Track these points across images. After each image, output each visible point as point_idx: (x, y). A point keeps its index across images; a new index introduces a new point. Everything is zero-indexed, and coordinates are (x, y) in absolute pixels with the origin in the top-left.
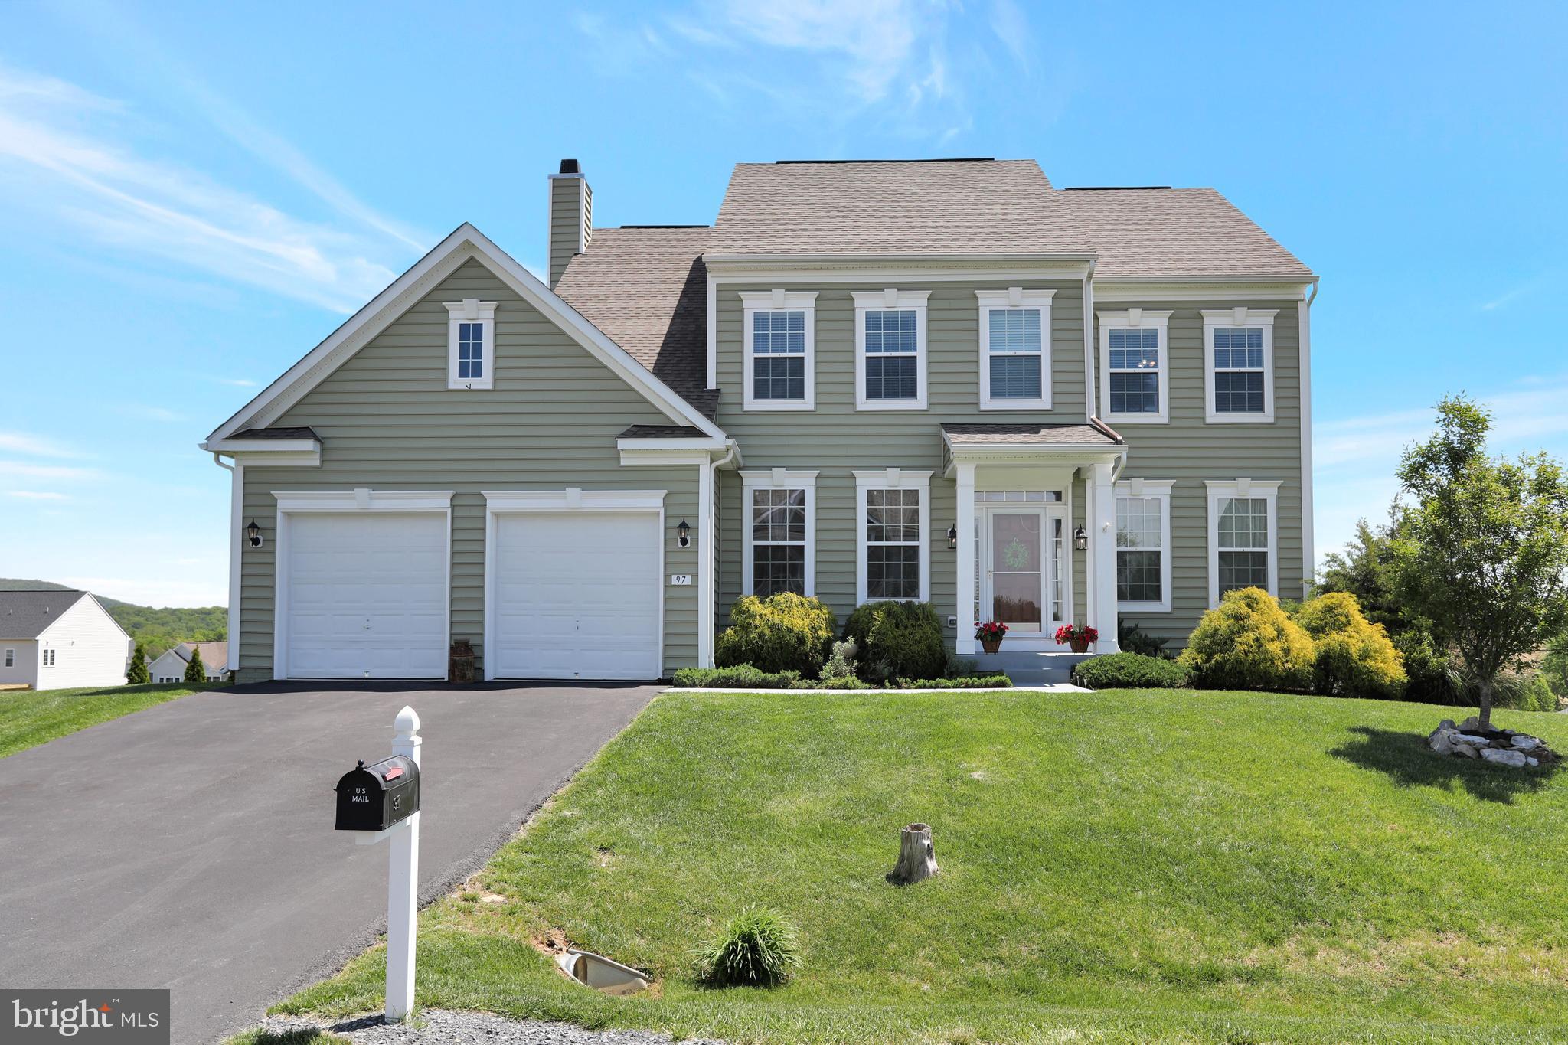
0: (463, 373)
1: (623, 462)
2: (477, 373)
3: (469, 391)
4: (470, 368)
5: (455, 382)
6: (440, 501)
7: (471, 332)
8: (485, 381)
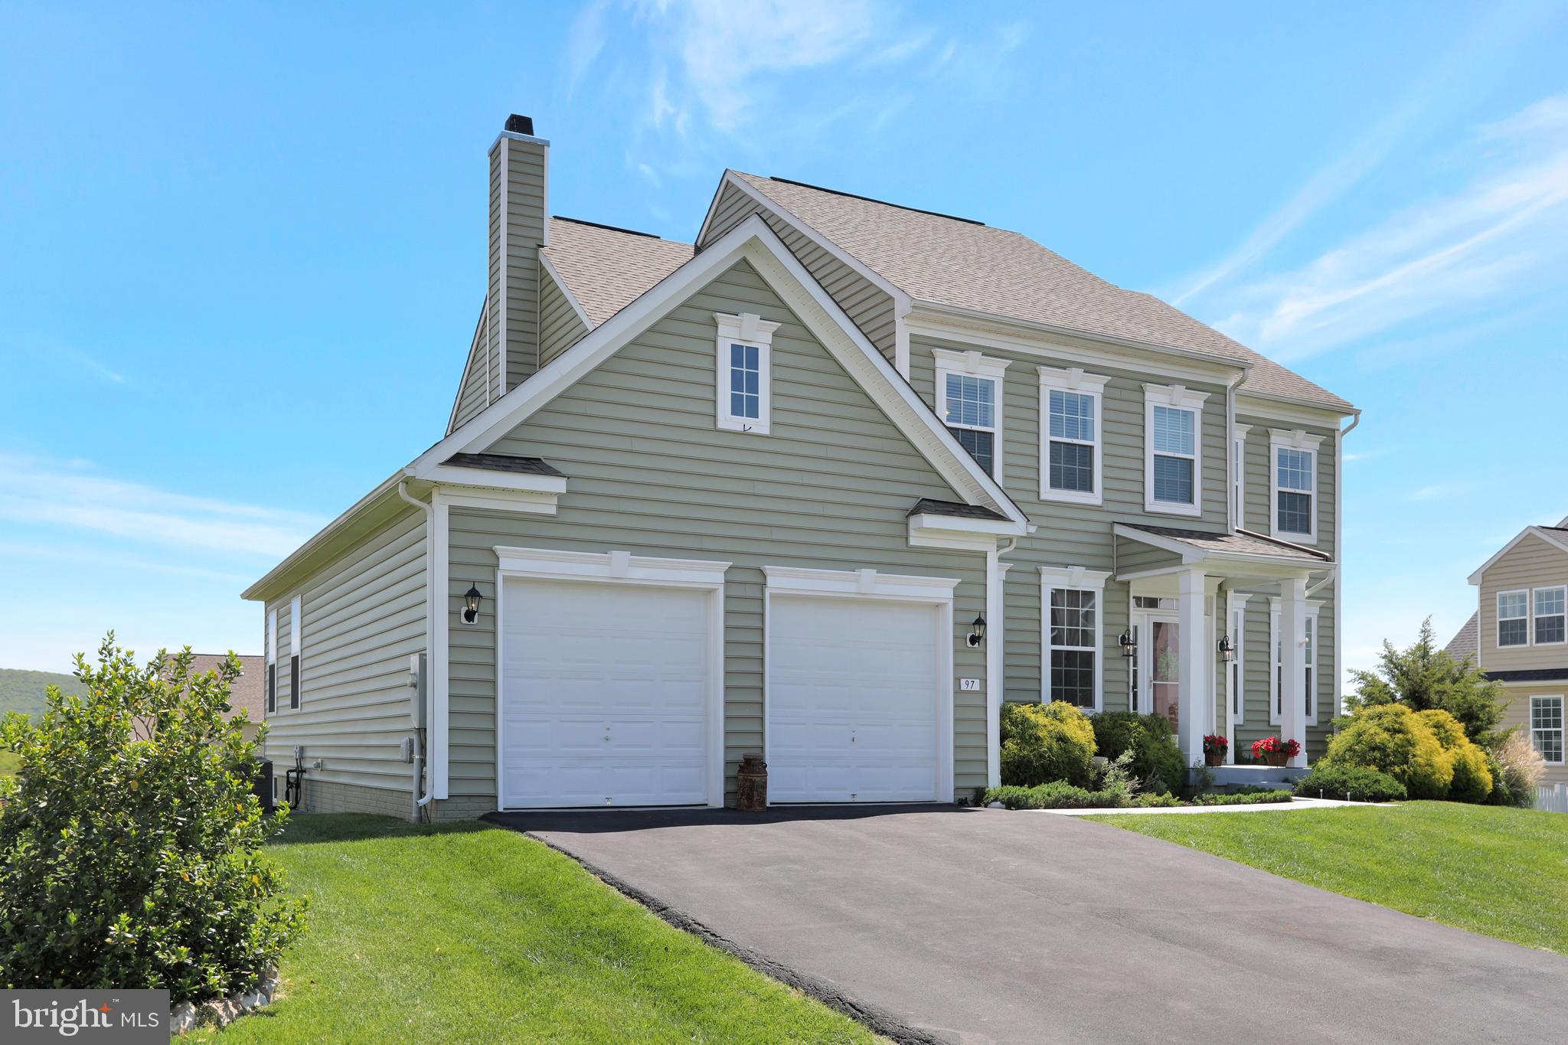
0: (736, 410)
1: (913, 542)
2: (753, 412)
3: (745, 434)
4: (745, 405)
5: (727, 420)
6: (711, 574)
7: (744, 356)
8: (761, 425)
